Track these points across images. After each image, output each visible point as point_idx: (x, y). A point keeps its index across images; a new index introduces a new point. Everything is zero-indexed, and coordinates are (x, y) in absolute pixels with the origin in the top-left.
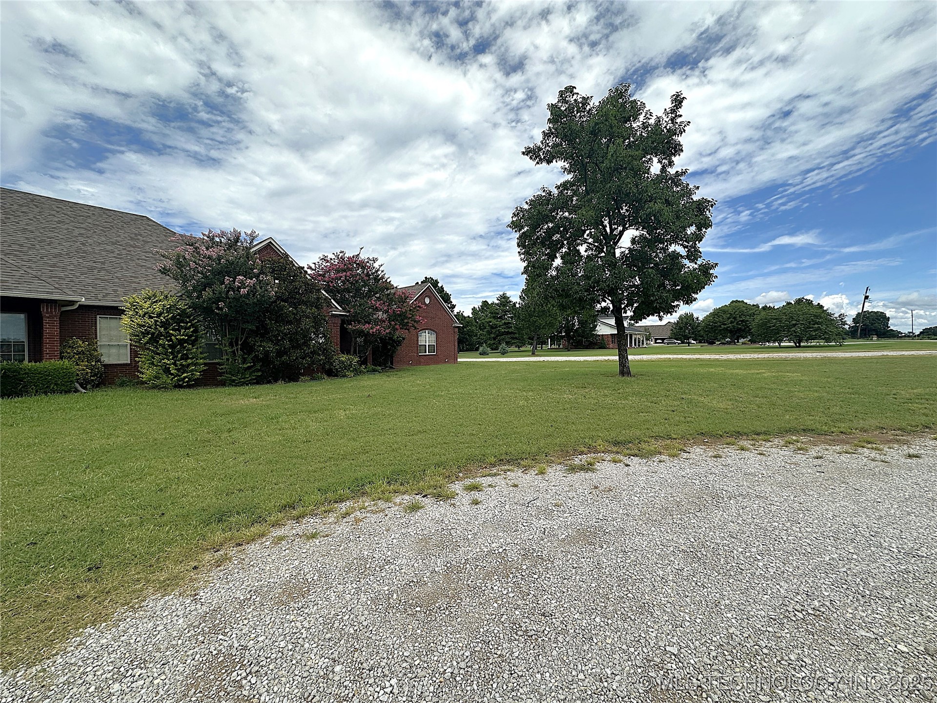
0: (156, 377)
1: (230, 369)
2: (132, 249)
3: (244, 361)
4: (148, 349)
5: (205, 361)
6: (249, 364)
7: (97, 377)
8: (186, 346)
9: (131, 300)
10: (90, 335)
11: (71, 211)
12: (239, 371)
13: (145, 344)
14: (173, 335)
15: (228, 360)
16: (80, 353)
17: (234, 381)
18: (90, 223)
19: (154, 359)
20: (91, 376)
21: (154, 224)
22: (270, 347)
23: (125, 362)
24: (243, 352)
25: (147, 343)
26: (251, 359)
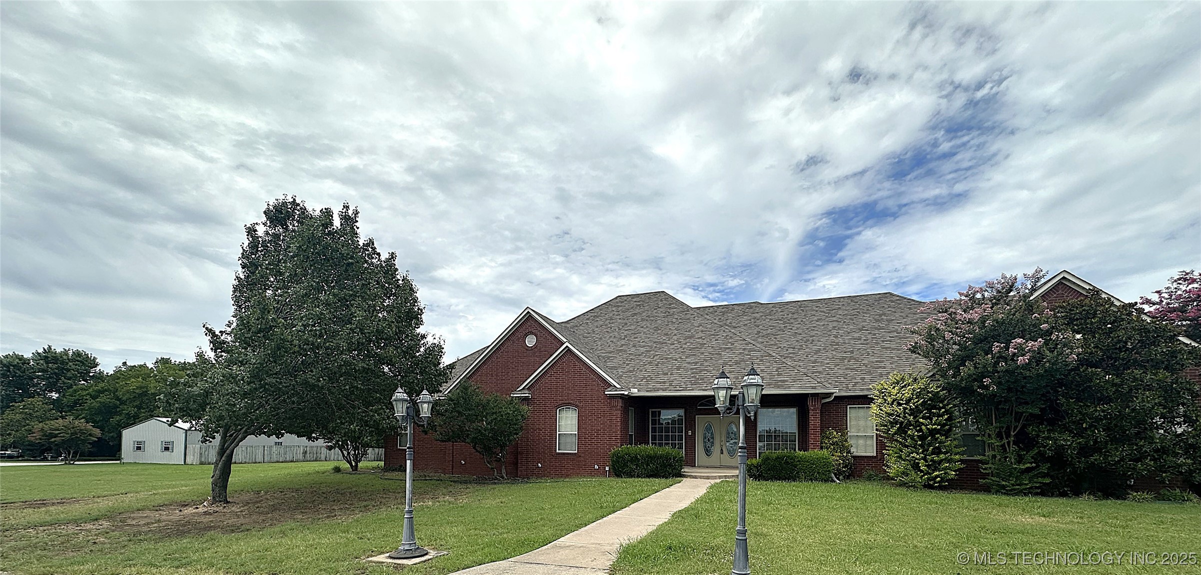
0: (903, 473)
1: (997, 469)
2: (877, 332)
3: (1020, 460)
4: (896, 440)
5: (962, 457)
6: (1029, 465)
7: (848, 469)
8: (938, 438)
9: (879, 387)
10: (842, 427)
11: (826, 307)
12: (1011, 473)
13: (893, 435)
14: (923, 424)
15: (994, 457)
16: (834, 444)
17: (1004, 487)
18: (840, 315)
19: (902, 452)
20: (843, 467)
21: (898, 298)
22: (1066, 440)
23: (871, 454)
24: (1019, 447)
25: (895, 433)
26: (1032, 457)
